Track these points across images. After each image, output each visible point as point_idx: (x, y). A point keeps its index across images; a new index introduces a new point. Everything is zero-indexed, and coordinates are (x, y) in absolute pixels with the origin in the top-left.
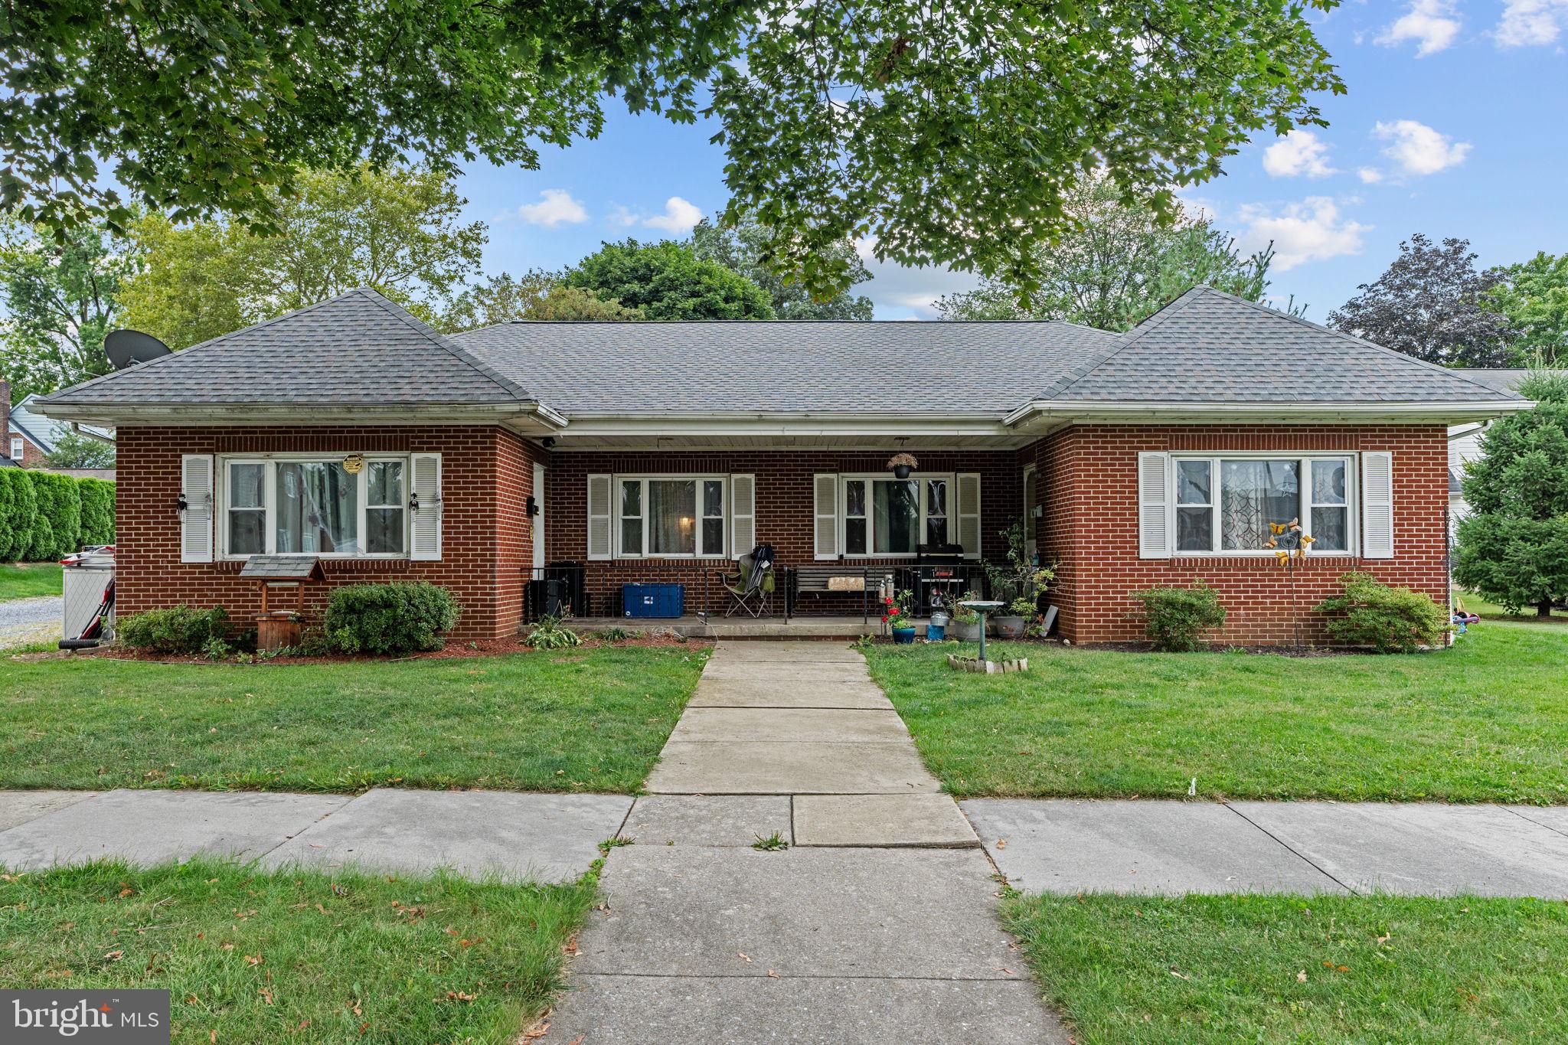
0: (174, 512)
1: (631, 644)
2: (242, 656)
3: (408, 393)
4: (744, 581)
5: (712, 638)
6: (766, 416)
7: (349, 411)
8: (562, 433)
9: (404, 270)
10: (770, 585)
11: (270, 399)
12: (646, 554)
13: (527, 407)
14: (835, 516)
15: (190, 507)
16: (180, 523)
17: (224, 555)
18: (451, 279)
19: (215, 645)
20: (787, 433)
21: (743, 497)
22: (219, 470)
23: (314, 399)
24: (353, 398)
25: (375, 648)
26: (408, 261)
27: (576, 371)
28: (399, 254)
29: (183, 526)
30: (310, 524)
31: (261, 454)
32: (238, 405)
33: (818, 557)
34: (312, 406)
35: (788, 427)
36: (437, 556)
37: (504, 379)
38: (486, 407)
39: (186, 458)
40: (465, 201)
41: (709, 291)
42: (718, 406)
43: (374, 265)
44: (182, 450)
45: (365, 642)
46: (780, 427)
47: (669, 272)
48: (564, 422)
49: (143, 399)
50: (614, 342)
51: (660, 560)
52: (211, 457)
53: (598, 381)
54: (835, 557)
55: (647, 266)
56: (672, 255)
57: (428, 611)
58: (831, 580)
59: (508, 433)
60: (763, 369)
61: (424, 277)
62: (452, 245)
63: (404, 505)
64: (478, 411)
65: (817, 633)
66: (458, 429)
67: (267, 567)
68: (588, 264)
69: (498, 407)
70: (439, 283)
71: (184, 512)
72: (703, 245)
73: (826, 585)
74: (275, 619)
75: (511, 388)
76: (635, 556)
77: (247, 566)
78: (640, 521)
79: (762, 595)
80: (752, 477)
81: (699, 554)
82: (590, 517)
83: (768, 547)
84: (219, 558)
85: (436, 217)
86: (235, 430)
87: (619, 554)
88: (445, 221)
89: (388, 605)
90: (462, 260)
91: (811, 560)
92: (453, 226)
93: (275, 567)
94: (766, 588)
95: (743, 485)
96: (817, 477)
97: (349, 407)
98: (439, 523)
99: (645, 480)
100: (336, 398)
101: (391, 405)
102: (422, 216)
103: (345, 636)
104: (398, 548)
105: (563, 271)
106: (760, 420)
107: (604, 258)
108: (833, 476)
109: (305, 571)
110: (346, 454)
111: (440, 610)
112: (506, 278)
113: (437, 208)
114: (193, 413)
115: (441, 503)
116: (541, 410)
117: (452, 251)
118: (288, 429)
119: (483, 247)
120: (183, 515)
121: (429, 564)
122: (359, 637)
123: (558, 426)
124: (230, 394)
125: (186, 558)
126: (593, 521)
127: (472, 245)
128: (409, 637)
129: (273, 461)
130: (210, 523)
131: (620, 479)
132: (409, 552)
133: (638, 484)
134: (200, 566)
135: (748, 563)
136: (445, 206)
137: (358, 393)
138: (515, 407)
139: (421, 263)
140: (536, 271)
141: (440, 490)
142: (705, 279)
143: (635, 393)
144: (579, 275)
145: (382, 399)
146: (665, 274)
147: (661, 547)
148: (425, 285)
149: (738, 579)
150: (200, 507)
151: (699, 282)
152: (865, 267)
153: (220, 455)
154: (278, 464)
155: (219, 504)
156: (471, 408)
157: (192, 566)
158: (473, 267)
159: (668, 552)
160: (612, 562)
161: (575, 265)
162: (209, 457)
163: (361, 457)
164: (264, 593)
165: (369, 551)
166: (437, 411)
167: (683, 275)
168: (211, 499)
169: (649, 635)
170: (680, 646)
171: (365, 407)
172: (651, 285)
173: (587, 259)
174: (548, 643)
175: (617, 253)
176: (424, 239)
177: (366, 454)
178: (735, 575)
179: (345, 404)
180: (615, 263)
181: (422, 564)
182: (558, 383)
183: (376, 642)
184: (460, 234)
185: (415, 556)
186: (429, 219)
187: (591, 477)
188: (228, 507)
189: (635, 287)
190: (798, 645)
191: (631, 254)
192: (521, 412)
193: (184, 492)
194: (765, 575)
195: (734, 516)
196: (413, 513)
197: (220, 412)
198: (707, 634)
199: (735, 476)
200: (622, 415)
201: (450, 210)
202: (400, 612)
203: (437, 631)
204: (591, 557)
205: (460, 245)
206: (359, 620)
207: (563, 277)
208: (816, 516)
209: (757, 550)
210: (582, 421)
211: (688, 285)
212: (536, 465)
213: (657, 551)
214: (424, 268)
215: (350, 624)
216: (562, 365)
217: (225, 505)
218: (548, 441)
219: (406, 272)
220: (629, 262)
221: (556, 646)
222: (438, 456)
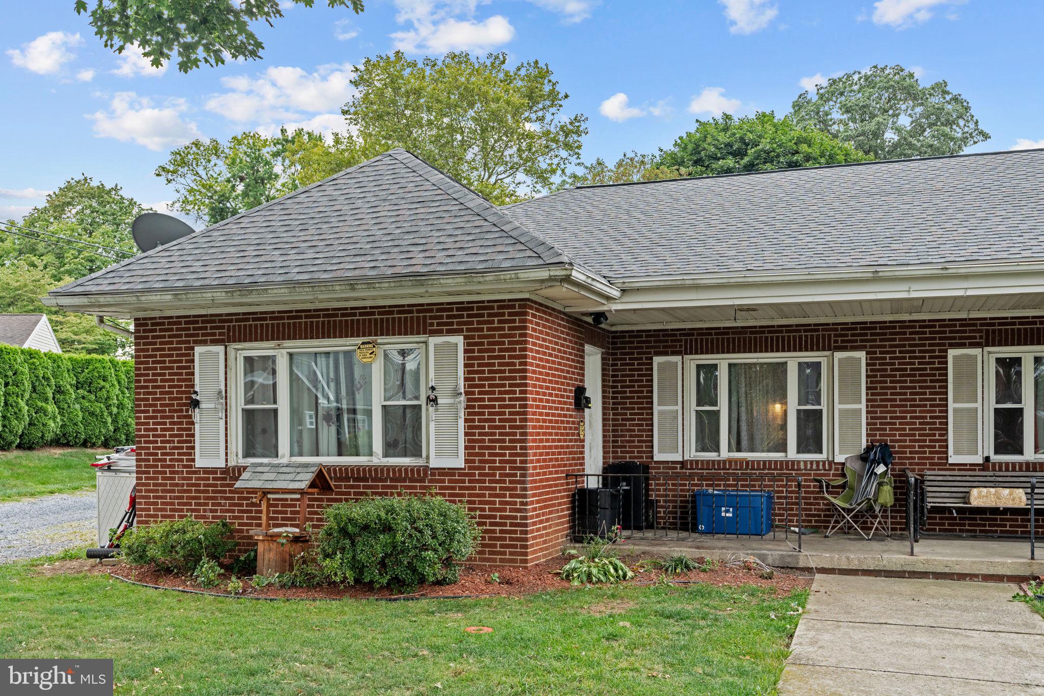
0: (187, 411)
1: (698, 580)
2: (234, 583)
3: (420, 263)
4: (852, 488)
5: (809, 570)
6: (885, 272)
7: (353, 287)
8: (614, 307)
9: (511, 168)
10: (887, 496)
11: (271, 278)
12: (725, 453)
13: (559, 272)
14: (979, 405)
15: (202, 406)
16: (193, 423)
17: (237, 459)
18: (553, 172)
19: (207, 568)
20: (914, 295)
21: (849, 381)
22: (231, 362)
23: (316, 276)
24: (357, 272)
25: (372, 582)
26: (516, 159)
27: (639, 232)
28: (507, 153)
29: (197, 426)
30: (325, 424)
31: (272, 344)
32: (241, 288)
33: (953, 459)
34: (311, 284)
35: (915, 286)
36: (459, 462)
37: (534, 239)
38: (508, 275)
39: (199, 350)
40: (566, 96)
41: (808, 161)
42: (816, 262)
43: (485, 165)
44: (196, 342)
45: (361, 572)
46: (905, 287)
47: (765, 144)
48: (615, 293)
49: (147, 285)
50: (688, 199)
51: (741, 461)
52: (222, 348)
53: (664, 242)
54: (979, 460)
55: (742, 139)
56: (768, 126)
57: (434, 537)
58: (975, 492)
59: (543, 308)
60: (877, 215)
61: (528, 172)
62: (556, 141)
63: (423, 401)
64: (498, 281)
65: (957, 569)
66: (484, 306)
67: (265, 477)
68: (682, 144)
69: (523, 275)
70: (542, 177)
71: (197, 410)
72: (802, 119)
73: (966, 497)
74: (273, 538)
75: (539, 250)
76: (711, 456)
77: (245, 475)
78: (717, 414)
79: (877, 509)
80: (862, 355)
81: (792, 453)
82: (656, 408)
83: (885, 447)
84: (232, 463)
85: (540, 114)
86: (246, 317)
87: (692, 453)
88: (548, 117)
89: (387, 528)
90: (564, 153)
91: (943, 463)
92: (556, 121)
93: (272, 476)
94: (881, 500)
95: (849, 367)
96: (952, 353)
97: (352, 284)
98: (461, 422)
99: (723, 362)
100: (339, 274)
101: (398, 277)
102: (527, 114)
103: (336, 567)
104: (417, 453)
105: (657, 153)
106: (877, 279)
107: (698, 135)
108: (976, 351)
109: (304, 481)
110: (359, 340)
111: (450, 535)
112: (600, 164)
113: (540, 106)
114: (194, 298)
115: (463, 398)
116: (577, 275)
117: (554, 146)
118: (297, 314)
119: (583, 139)
120: (197, 415)
121: (451, 472)
122: (353, 568)
123: (608, 298)
124: (233, 275)
125: (200, 463)
126: (660, 413)
127: (573, 138)
128: (411, 567)
129: (284, 351)
130: (222, 422)
131: (692, 362)
132: (428, 457)
133: (715, 367)
134: (213, 471)
135: (857, 465)
136: (548, 103)
137: (365, 267)
138: (544, 274)
139: (526, 161)
140: (630, 155)
141: (461, 382)
142: (804, 148)
143: (708, 253)
144: (673, 156)
145: (390, 272)
146: (760, 147)
147: (745, 443)
148: (529, 180)
149: (843, 486)
150: (212, 406)
151: (797, 152)
152: (981, 127)
153: (233, 346)
154: (291, 355)
155: (232, 401)
156: (490, 277)
157: (207, 471)
158: (573, 159)
159: (752, 450)
160: (683, 464)
161: (669, 147)
162: (220, 349)
163: (375, 344)
164: (264, 507)
165: (386, 455)
166: (451, 283)
167: (780, 146)
168: (224, 396)
169: (723, 562)
170: (765, 584)
171: (370, 283)
172: (746, 159)
173: (681, 138)
174: (589, 575)
175: (712, 130)
176: (530, 136)
177: (380, 339)
178: (840, 481)
179: (347, 279)
180: (709, 140)
181: (442, 471)
182: (614, 247)
183: (373, 574)
184: (562, 128)
185: (433, 464)
186: (533, 116)
187: (657, 360)
188: (242, 405)
189: (730, 162)
190: (931, 586)
191: (726, 129)
192: (551, 279)
193: (197, 389)
194: (880, 484)
195: (837, 406)
196: (431, 409)
197: (220, 296)
198: (801, 564)
199: (839, 355)
200: (688, 279)
201: (552, 106)
202: (399, 538)
203: (448, 563)
204: (658, 457)
205: (562, 138)
206: (353, 544)
207: (658, 160)
208: (951, 405)
209: (869, 449)
210: (638, 290)
211: (785, 155)
212: (588, 348)
213: (739, 450)
214: (529, 164)
215: (343, 550)
216: (623, 228)
217: (238, 402)
218: (599, 317)
219: (514, 168)
220: (723, 138)
221: (599, 581)
222: (459, 340)
